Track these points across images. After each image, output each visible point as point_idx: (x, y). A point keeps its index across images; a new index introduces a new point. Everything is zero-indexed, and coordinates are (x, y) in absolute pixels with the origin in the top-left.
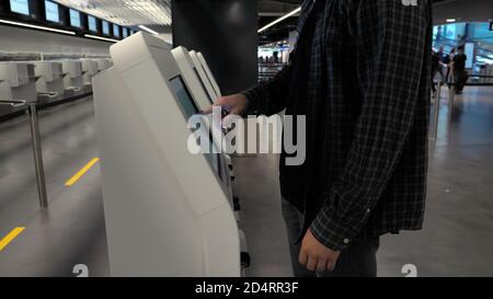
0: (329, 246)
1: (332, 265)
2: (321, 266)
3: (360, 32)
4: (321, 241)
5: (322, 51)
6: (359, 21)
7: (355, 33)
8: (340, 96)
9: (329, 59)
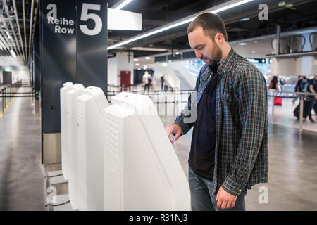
0: (233, 194)
1: (234, 204)
2: (229, 205)
3: (241, 97)
4: (229, 192)
5: (222, 103)
6: (240, 92)
7: (238, 96)
8: (231, 124)
9: (226, 107)
